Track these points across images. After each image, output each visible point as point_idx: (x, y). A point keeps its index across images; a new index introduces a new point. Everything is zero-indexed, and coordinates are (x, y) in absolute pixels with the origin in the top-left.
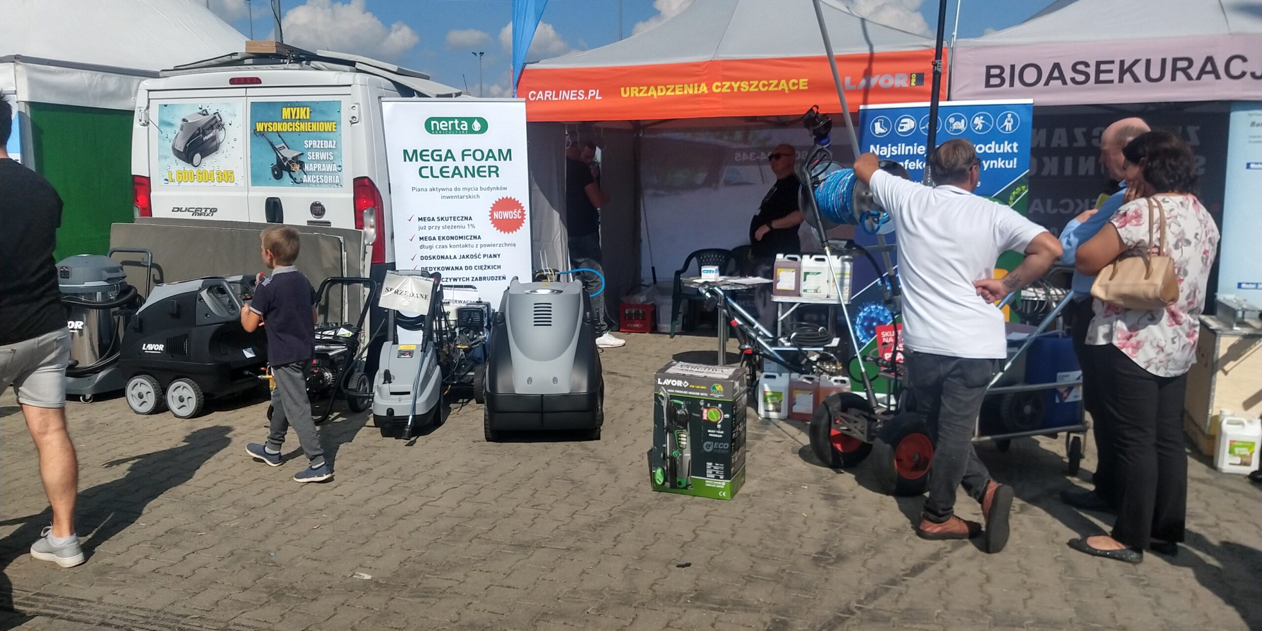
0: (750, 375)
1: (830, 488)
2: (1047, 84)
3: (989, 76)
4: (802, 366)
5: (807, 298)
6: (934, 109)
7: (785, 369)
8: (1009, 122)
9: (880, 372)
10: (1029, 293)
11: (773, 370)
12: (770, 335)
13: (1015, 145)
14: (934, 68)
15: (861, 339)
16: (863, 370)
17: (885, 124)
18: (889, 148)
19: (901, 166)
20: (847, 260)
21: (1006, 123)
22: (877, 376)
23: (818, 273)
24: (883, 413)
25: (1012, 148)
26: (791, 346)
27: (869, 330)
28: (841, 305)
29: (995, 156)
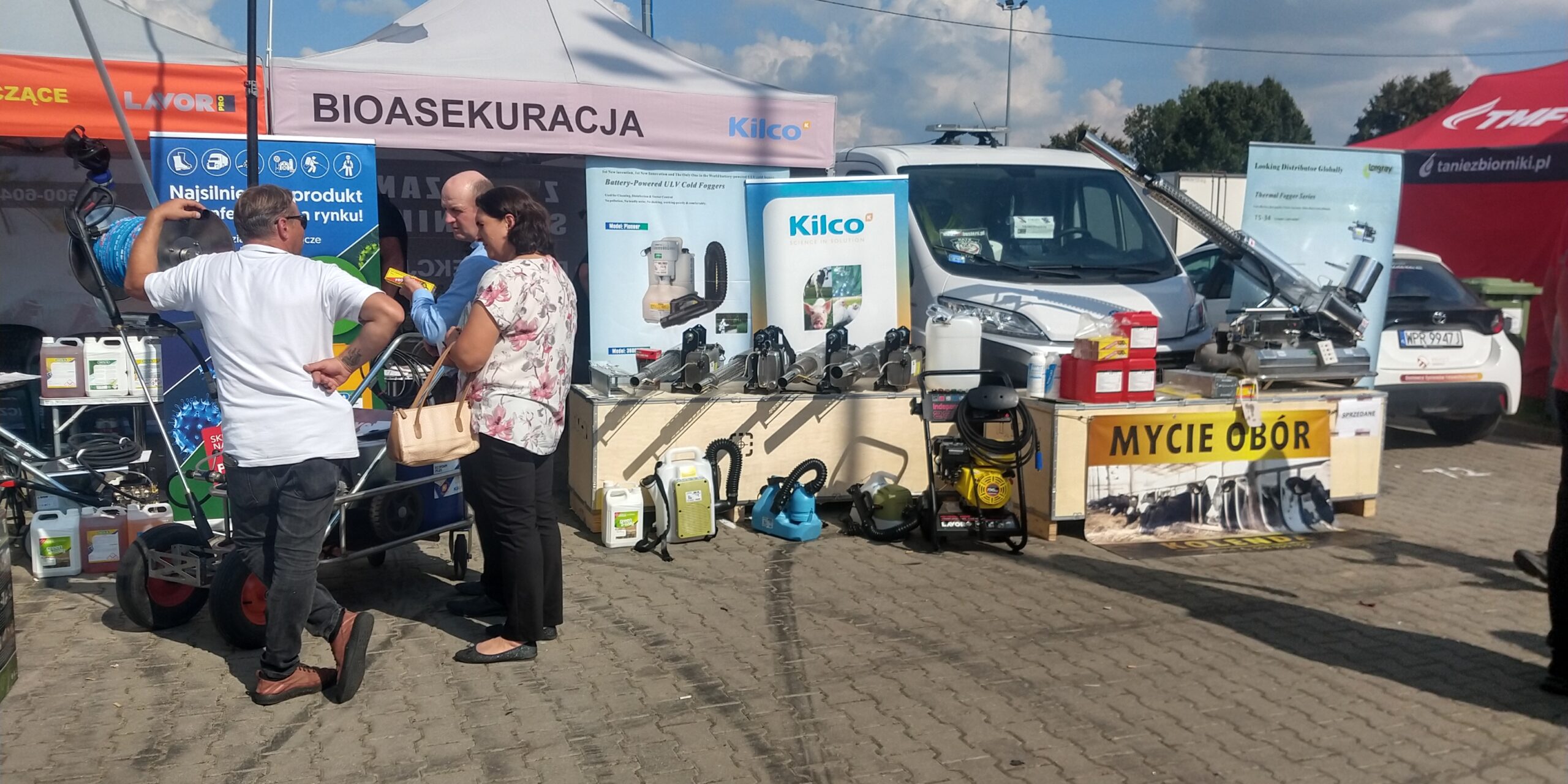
0: (14, 518)
1: (153, 658)
2: (389, 122)
3: (318, 108)
4: (97, 495)
5: (98, 397)
6: (252, 144)
7: (71, 502)
8: (348, 165)
9: (213, 489)
10: (393, 373)
11: (52, 506)
12: (43, 456)
13: (359, 194)
14: (247, 90)
15: (182, 448)
16: (188, 491)
17: (188, 159)
18: (197, 191)
19: (215, 214)
20: (152, 342)
21: (345, 166)
22: (209, 496)
23: (112, 362)
24: (221, 545)
25: (355, 197)
26: (78, 469)
27: (192, 435)
28: (148, 403)
29: (335, 206)
